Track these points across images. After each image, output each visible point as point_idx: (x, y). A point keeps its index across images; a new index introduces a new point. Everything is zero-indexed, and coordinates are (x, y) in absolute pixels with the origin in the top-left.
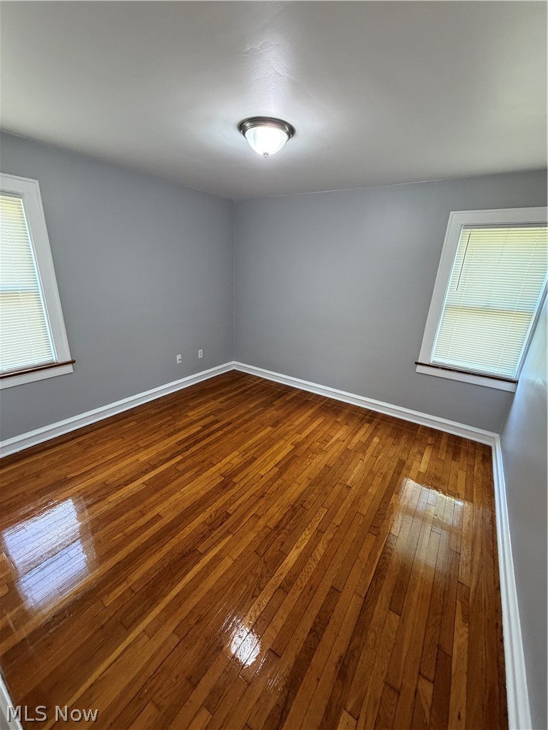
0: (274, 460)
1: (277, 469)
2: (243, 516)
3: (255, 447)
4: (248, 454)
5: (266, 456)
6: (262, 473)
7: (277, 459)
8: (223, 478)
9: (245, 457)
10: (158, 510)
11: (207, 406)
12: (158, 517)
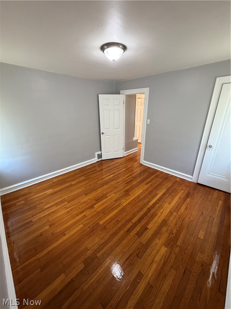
0: (107, 199)
1: (107, 195)
2: (122, 183)
3: (114, 208)
4: (118, 203)
5: (110, 202)
6: (114, 194)
7: (106, 200)
8: (129, 194)
9: (120, 202)
10: (147, 186)
11: (154, 266)
12: (147, 184)
